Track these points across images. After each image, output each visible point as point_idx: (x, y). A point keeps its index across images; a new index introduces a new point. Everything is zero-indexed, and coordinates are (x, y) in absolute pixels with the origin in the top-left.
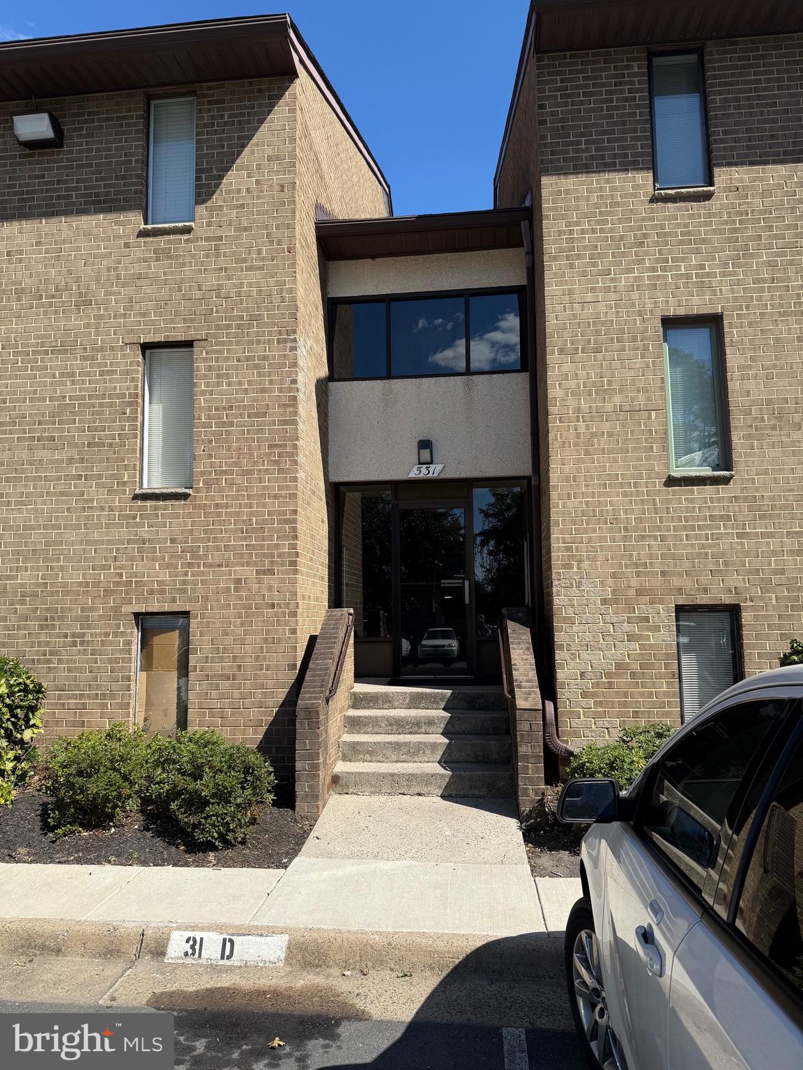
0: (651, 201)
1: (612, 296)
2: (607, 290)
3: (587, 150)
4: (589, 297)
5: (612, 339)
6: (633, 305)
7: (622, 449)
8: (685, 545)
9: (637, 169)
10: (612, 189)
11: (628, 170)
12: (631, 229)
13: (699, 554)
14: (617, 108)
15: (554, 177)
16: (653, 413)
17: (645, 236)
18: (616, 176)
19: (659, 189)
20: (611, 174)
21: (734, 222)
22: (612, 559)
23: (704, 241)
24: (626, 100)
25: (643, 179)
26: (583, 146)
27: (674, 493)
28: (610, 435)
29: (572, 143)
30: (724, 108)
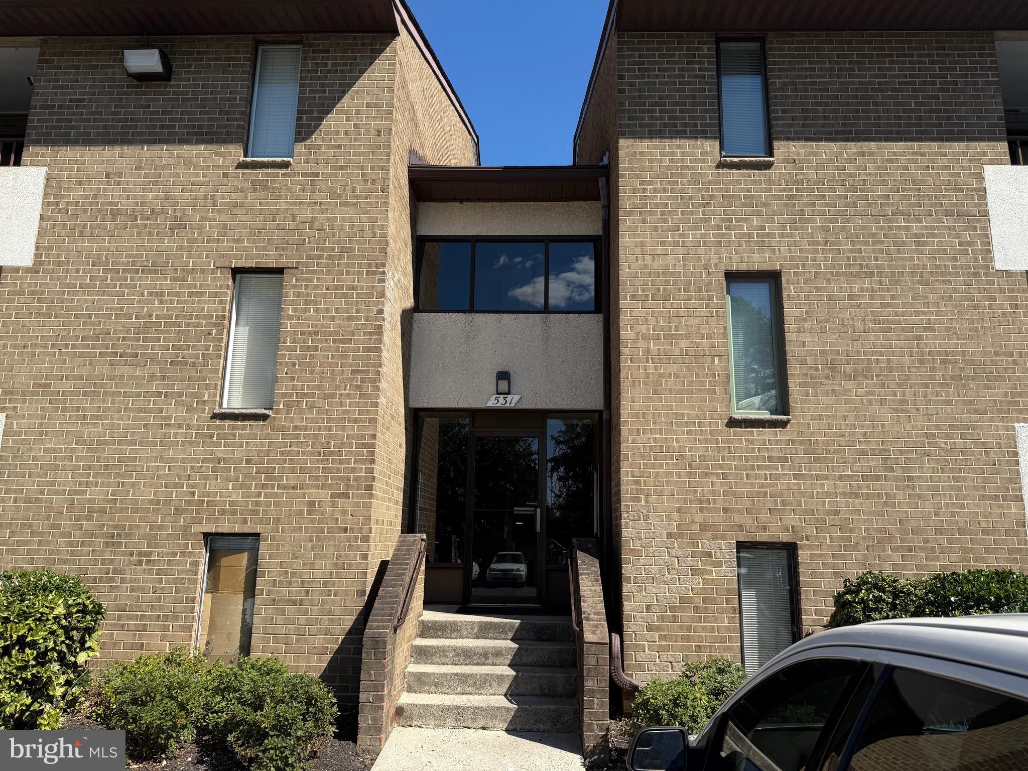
0: (718, 167)
1: (681, 250)
2: (676, 244)
3: (661, 118)
4: (660, 249)
5: (679, 289)
6: (699, 259)
7: (687, 390)
8: (746, 483)
9: (706, 138)
10: (682, 153)
11: (697, 138)
12: (700, 190)
13: (758, 493)
14: (688, 83)
15: (631, 140)
16: (716, 359)
17: (712, 197)
18: (687, 143)
19: (724, 157)
20: (682, 140)
21: (791, 190)
22: (678, 494)
23: (765, 205)
24: (697, 77)
25: (711, 147)
26: (657, 115)
27: (736, 433)
28: (677, 376)
29: (648, 111)
30: (783, 90)
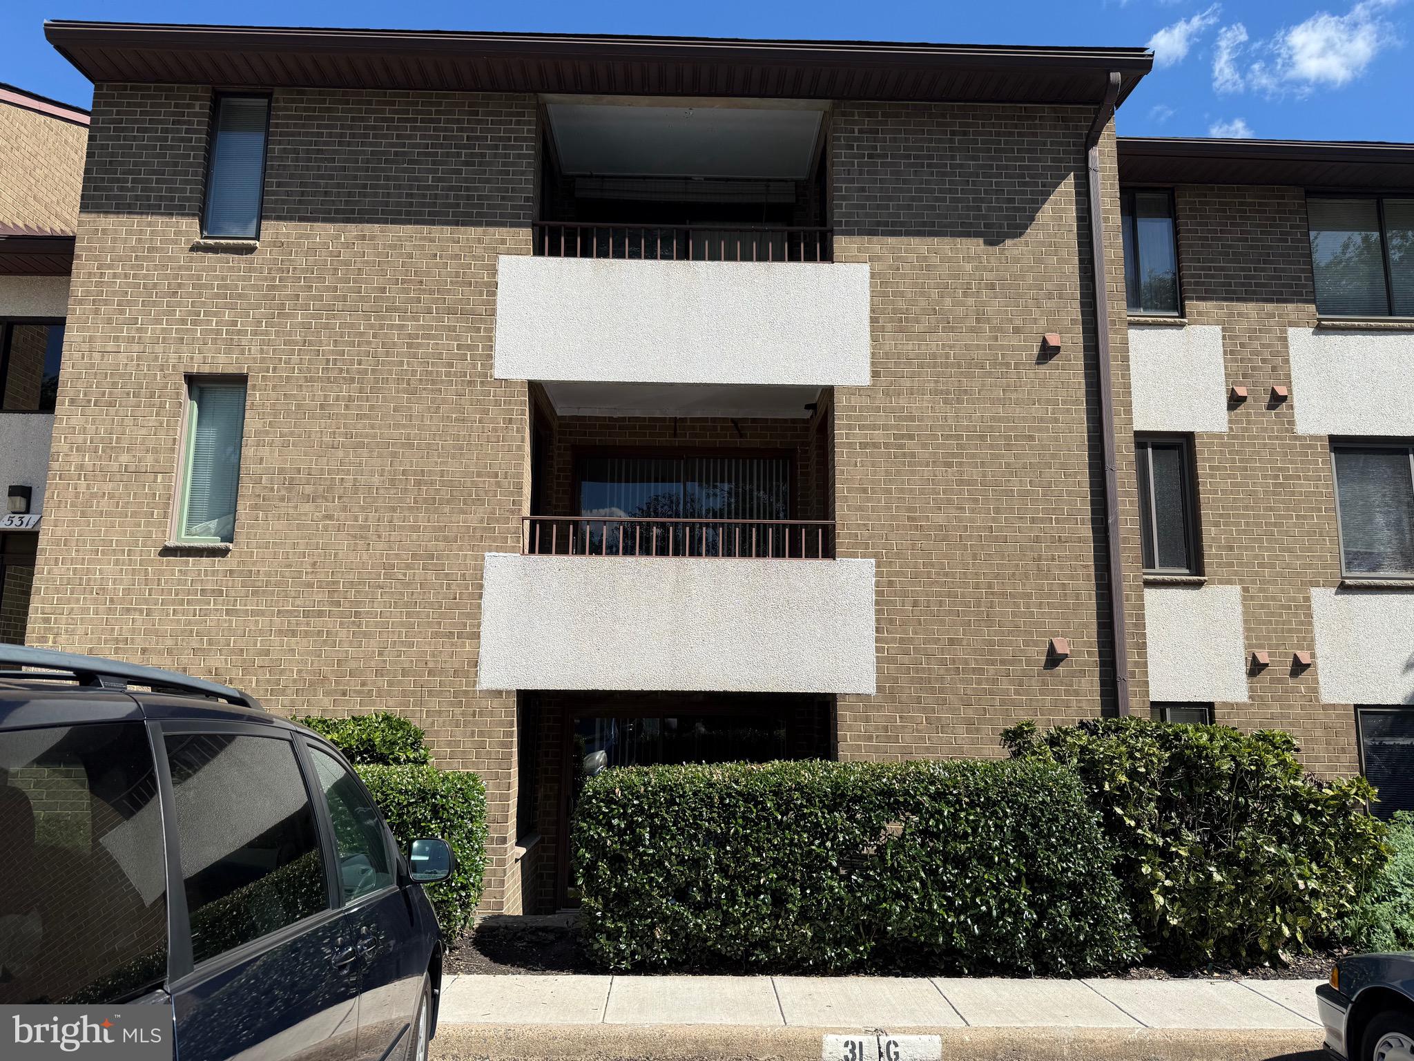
0: (193, 249)
1: (136, 347)
2: (131, 340)
3: (133, 190)
4: (111, 346)
5: (128, 394)
6: (156, 358)
7: (121, 513)
8: (171, 620)
9: (183, 215)
10: (152, 232)
11: (172, 214)
12: (166, 277)
13: (183, 631)
14: (172, 148)
15: (93, 215)
16: (160, 476)
17: (180, 286)
18: (160, 220)
19: (206, 238)
20: (154, 217)
21: (274, 279)
22: (92, 634)
23: (240, 296)
24: (182, 140)
25: (189, 227)
26: (129, 185)
27: (168, 562)
28: (111, 496)
29: (118, 181)
30: (281, 159)
